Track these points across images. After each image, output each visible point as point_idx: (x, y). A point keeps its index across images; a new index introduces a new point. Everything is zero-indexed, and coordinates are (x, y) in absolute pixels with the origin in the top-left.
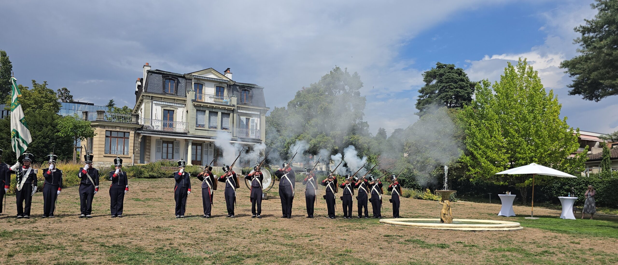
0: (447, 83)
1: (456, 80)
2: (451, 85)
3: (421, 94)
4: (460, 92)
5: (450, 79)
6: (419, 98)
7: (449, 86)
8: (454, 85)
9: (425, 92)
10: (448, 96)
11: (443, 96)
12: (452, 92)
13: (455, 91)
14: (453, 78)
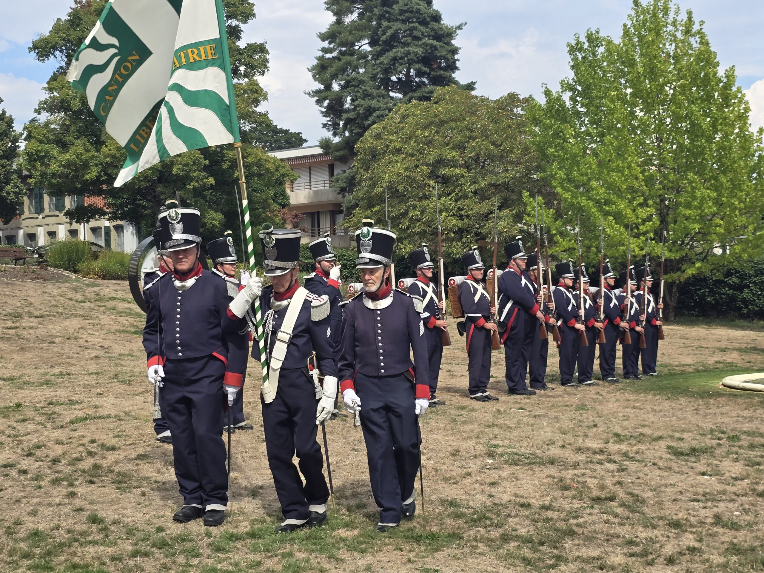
0: (404, 22)
1: (425, 19)
2: (415, 28)
3: (326, 44)
4: (436, 49)
5: (412, 12)
6: (321, 54)
7: (411, 30)
8: (421, 28)
9: (337, 41)
10: (412, 56)
11: (399, 54)
12: (420, 46)
13: (426, 44)
14: (418, 11)
